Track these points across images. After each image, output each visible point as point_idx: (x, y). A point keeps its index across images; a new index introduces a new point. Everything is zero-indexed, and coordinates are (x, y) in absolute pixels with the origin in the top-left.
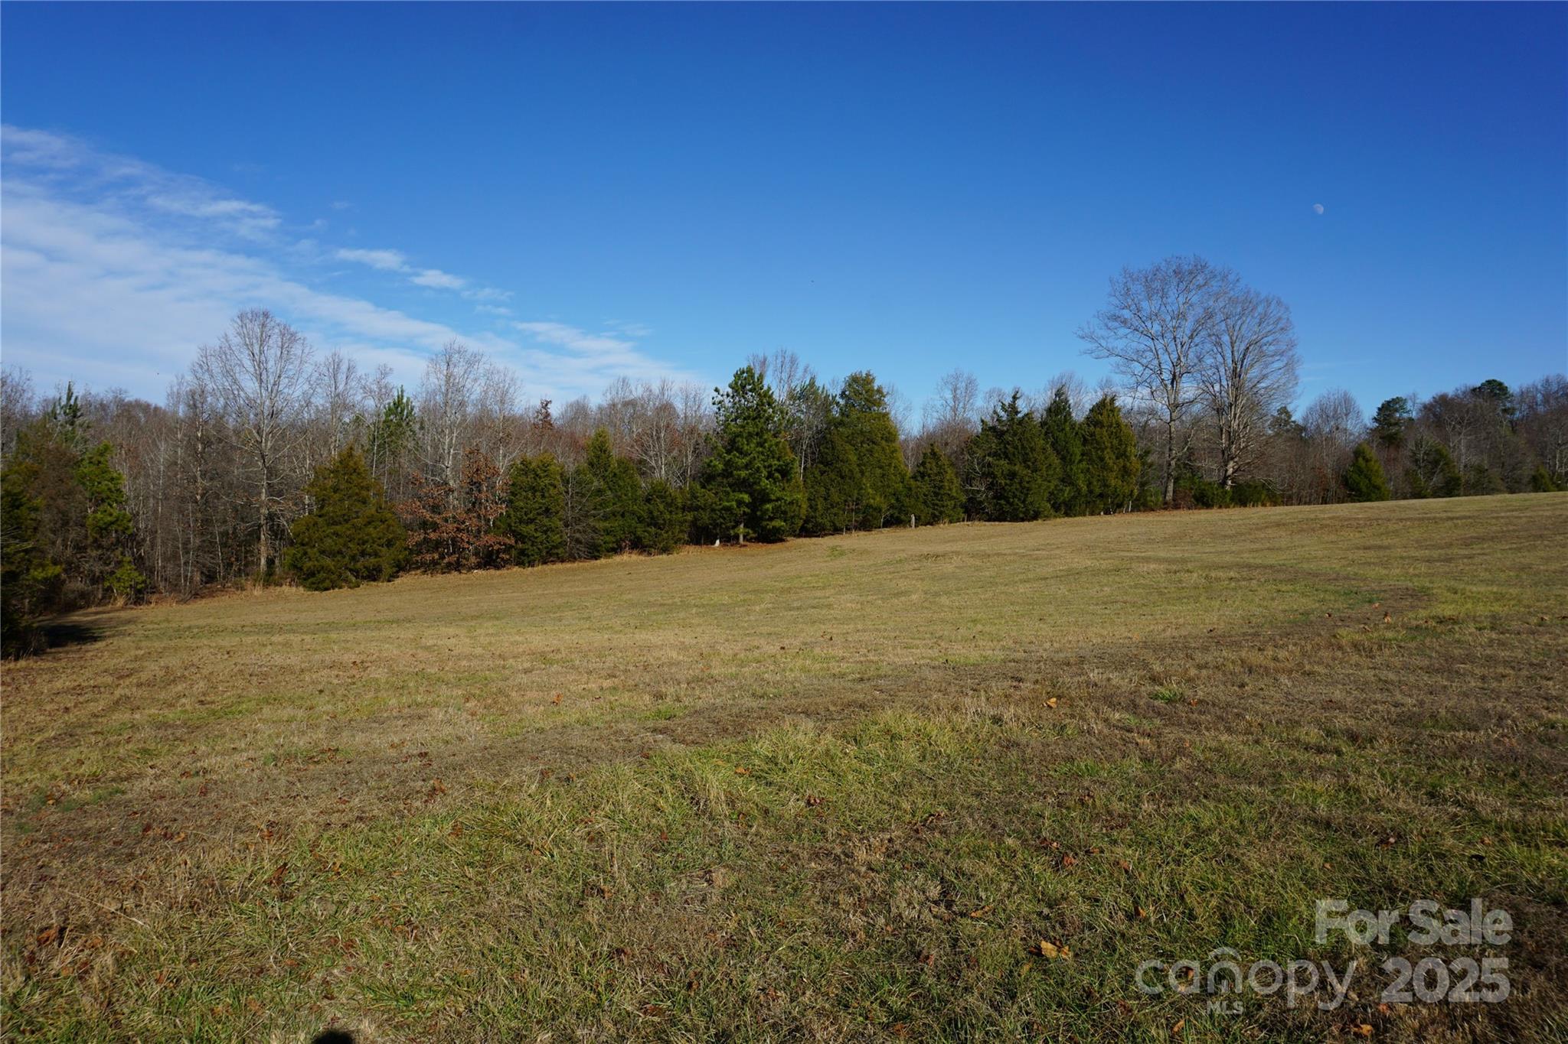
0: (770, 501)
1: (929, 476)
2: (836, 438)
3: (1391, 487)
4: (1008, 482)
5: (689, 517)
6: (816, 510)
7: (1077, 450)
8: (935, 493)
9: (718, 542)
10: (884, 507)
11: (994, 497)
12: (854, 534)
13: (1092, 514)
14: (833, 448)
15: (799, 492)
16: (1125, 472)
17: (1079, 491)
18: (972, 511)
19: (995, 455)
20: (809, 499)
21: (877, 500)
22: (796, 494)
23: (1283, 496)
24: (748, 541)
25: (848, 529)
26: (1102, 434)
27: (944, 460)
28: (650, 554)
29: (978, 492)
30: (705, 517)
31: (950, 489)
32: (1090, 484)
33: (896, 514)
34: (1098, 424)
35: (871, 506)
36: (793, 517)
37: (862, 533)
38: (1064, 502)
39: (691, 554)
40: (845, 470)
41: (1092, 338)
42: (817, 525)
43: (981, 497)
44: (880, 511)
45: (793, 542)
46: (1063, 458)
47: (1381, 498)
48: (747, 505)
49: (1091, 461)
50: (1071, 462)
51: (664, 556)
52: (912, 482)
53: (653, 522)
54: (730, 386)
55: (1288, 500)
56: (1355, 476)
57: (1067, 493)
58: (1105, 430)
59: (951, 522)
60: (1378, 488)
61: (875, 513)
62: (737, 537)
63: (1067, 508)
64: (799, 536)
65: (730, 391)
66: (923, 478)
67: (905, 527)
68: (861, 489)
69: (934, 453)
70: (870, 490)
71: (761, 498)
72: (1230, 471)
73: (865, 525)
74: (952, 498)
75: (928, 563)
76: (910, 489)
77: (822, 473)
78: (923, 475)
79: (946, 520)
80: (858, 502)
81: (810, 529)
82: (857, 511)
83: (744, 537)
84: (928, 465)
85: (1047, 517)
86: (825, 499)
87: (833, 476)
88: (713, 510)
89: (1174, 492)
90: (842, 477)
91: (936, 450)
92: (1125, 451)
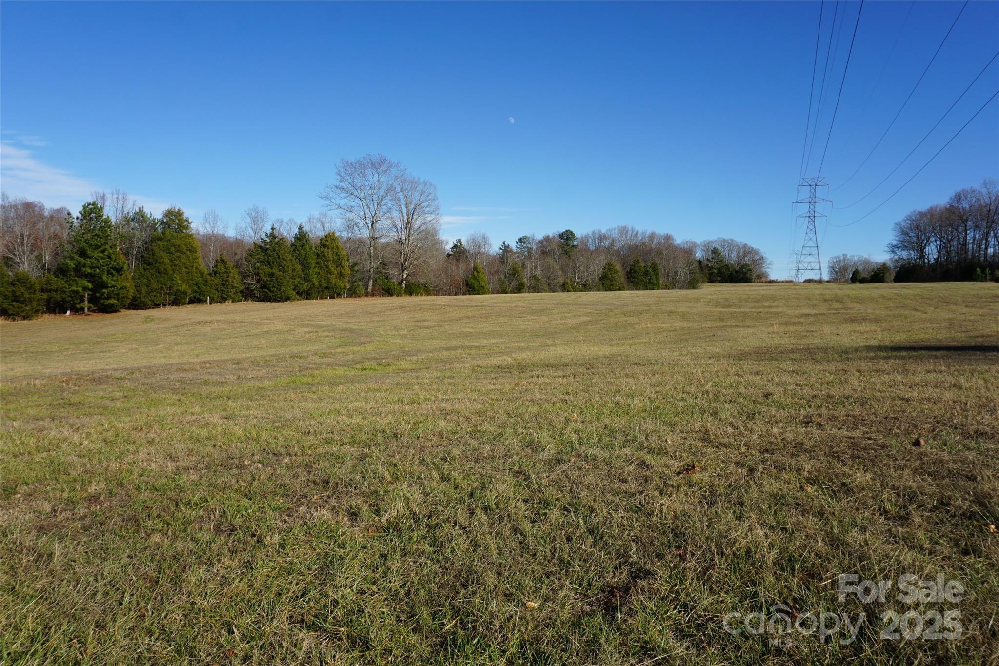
0: (106, 287)
1: (219, 274)
2: (155, 249)
3: (491, 287)
4: (269, 279)
5: (45, 296)
6: (141, 293)
7: (312, 261)
8: (223, 284)
9: (68, 312)
10: (189, 291)
11: (261, 288)
12: (168, 308)
13: (322, 298)
14: (153, 254)
15: (128, 282)
16: (341, 275)
17: (313, 284)
18: (248, 295)
19: (262, 262)
20: (135, 286)
21: (184, 287)
22: (127, 283)
23: (433, 290)
24: (91, 311)
25: (165, 305)
26: (329, 254)
27: (230, 264)
28: (14, 320)
29: (252, 284)
30: (58, 297)
31: (233, 282)
32: (320, 282)
33: (198, 296)
34: (325, 246)
35: (180, 291)
36: (122, 298)
37: (174, 307)
38: (304, 291)
39: (47, 319)
40: (162, 269)
41: (326, 198)
42: (142, 302)
43: (253, 287)
44: (186, 294)
45: (124, 312)
46: (303, 265)
47: (484, 293)
48: (90, 290)
49: (321, 268)
50: (309, 268)
51: (26, 322)
52: (208, 277)
53: (16, 299)
54: (80, 212)
55: (437, 292)
56: (472, 280)
57: (305, 286)
58: (330, 250)
59: (233, 301)
60: (483, 287)
61: (183, 296)
62: (83, 309)
63: (307, 295)
64: (129, 308)
65: (80, 216)
66: (215, 274)
67: (203, 304)
68: (173, 280)
69: (223, 260)
70: (179, 282)
71: (99, 285)
72: (405, 276)
73: (176, 302)
74: (233, 287)
75: (198, 327)
76: (207, 281)
77: (145, 270)
78: (215, 273)
79: (230, 301)
80: (170, 288)
81: (136, 305)
82: (170, 294)
83: (89, 309)
84: (219, 267)
85: (294, 300)
86: (147, 286)
87: (152, 272)
88: (64, 292)
89: (373, 286)
90: (159, 273)
91: (224, 258)
92: (342, 263)
